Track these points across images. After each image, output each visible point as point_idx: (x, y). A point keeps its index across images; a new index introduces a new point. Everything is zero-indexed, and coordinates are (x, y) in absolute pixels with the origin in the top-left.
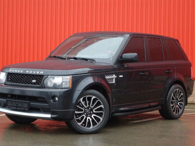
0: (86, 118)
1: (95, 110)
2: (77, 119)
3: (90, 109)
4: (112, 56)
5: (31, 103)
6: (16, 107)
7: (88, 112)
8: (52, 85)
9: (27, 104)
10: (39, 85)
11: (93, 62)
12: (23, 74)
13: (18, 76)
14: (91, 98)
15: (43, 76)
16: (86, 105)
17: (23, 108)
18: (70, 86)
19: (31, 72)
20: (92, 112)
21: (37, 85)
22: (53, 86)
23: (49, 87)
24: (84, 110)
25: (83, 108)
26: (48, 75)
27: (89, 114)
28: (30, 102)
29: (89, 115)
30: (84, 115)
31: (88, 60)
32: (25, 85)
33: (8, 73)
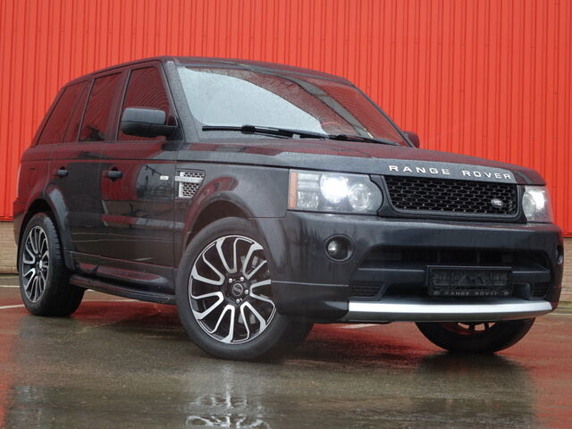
19: (477, 175)
26: (524, 185)
33: (385, 176)
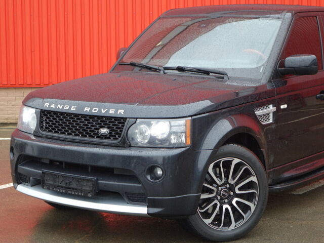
0: (221, 208)
1: (239, 189)
2: (203, 211)
3: (228, 186)
4: (262, 64)
5: (100, 181)
6: (65, 188)
7: (224, 193)
8: (146, 141)
9: (90, 184)
10: (116, 141)
11: (223, 78)
12: (76, 115)
13: (64, 117)
14: (230, 162)
15: (125, 119)
16: (221, 180)
17: (81, 191)
18: (189, 142)
19: (95, 111)
20: (232, 193)
21: (112, 141)
22: (148, 142)
23: (141, 145)
24: (215, 189)
25: (214, 185)
26: (137, 118)
27: (227, 199)
28: (97, 180)
29: (226, 201)
30: (216, 201)
31: (211, 74)
32: (83, 138)
33: (41, 110)
